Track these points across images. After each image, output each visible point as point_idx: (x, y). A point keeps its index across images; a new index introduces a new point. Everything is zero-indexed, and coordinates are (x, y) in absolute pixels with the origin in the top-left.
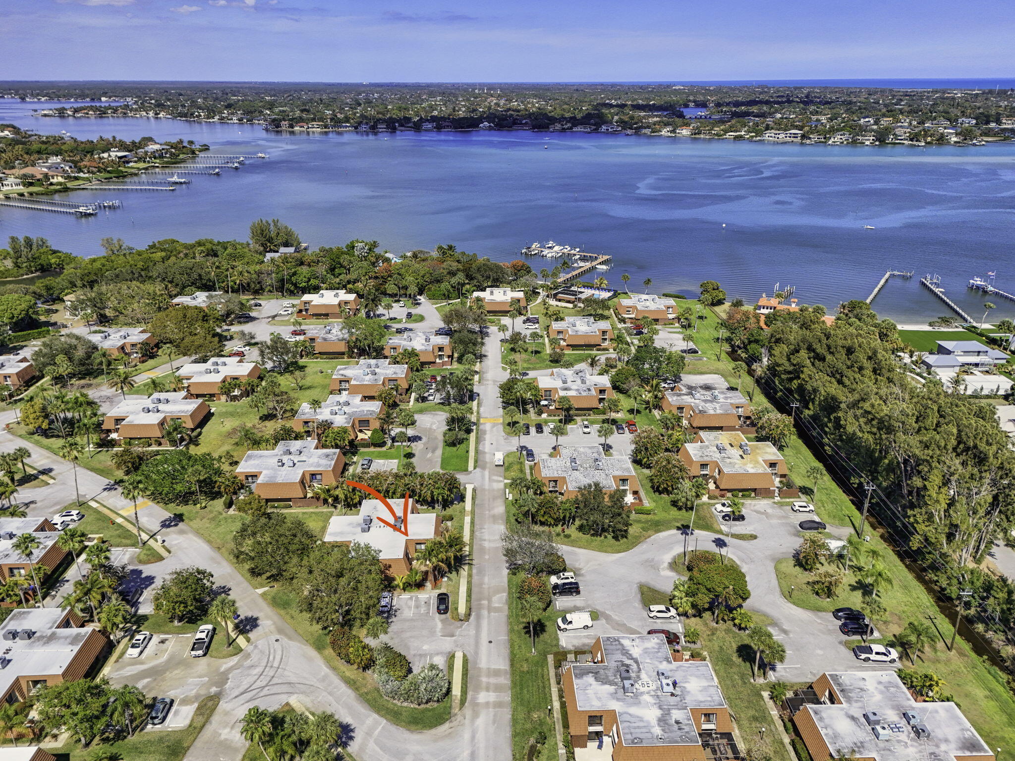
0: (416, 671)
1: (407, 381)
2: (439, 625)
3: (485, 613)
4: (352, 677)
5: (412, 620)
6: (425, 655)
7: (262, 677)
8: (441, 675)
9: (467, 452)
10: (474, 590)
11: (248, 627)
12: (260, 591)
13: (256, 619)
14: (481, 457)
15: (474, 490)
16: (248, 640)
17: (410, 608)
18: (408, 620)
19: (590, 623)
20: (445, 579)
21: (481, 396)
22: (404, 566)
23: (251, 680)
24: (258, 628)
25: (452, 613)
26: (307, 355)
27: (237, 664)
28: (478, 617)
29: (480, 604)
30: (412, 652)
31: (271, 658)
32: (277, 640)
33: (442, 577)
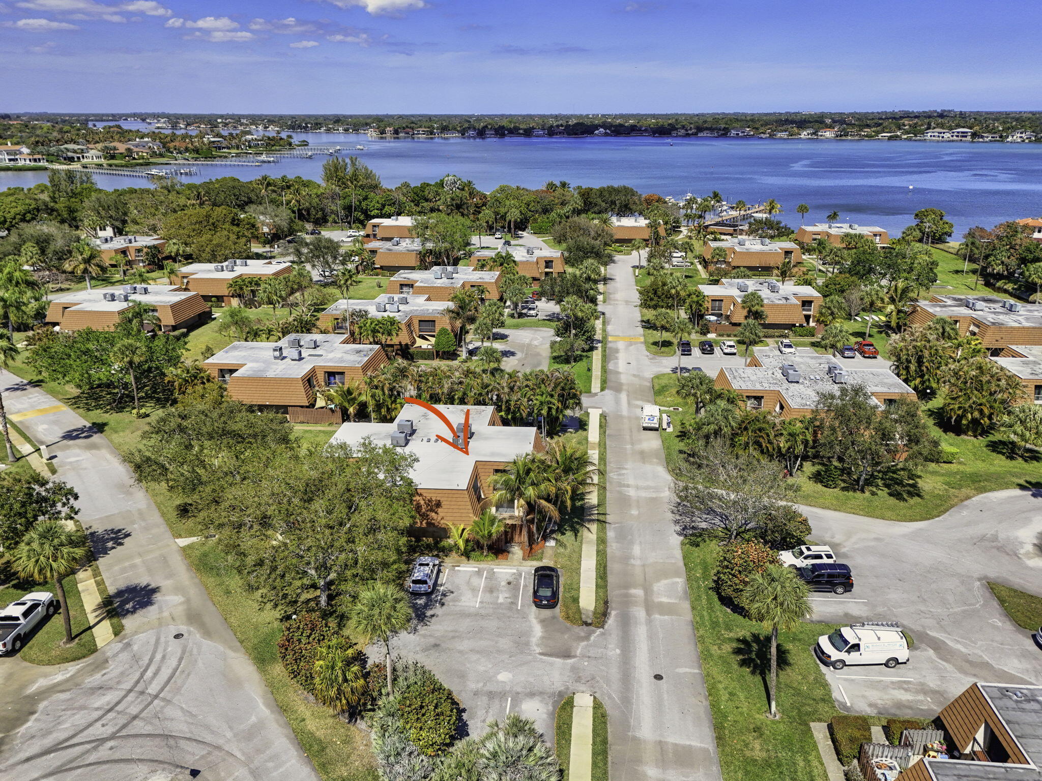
0: (477, 731)
1: (498, 287)
2: (538, 631)
3: (639, 613)
4: (320, 734)
5: (476, 615)
6: (502, 695)
7: (111, 715)
8: (539, 751)
9: (589, 370)
10: (613, 567)
11: (129, 606)
12: (183, 542)
13: (155, 590)
14: (611, 377)
15: (603, 417)
16: (118, 631)
17: (474, 590)
18: (469, 615)
19: (903, 653)
20: (552, 543)
21: (607, 315)
22: (466, 504)
23: (80, 719)
24: (150, 608)
25: (566, 606)
26: (364, 271)
27: (67, 681)
28: (626, 622)
29: (627, 595)
30: (472, 686)
31: (149, 674)
32: (178, 636)
33: (545, 538)
